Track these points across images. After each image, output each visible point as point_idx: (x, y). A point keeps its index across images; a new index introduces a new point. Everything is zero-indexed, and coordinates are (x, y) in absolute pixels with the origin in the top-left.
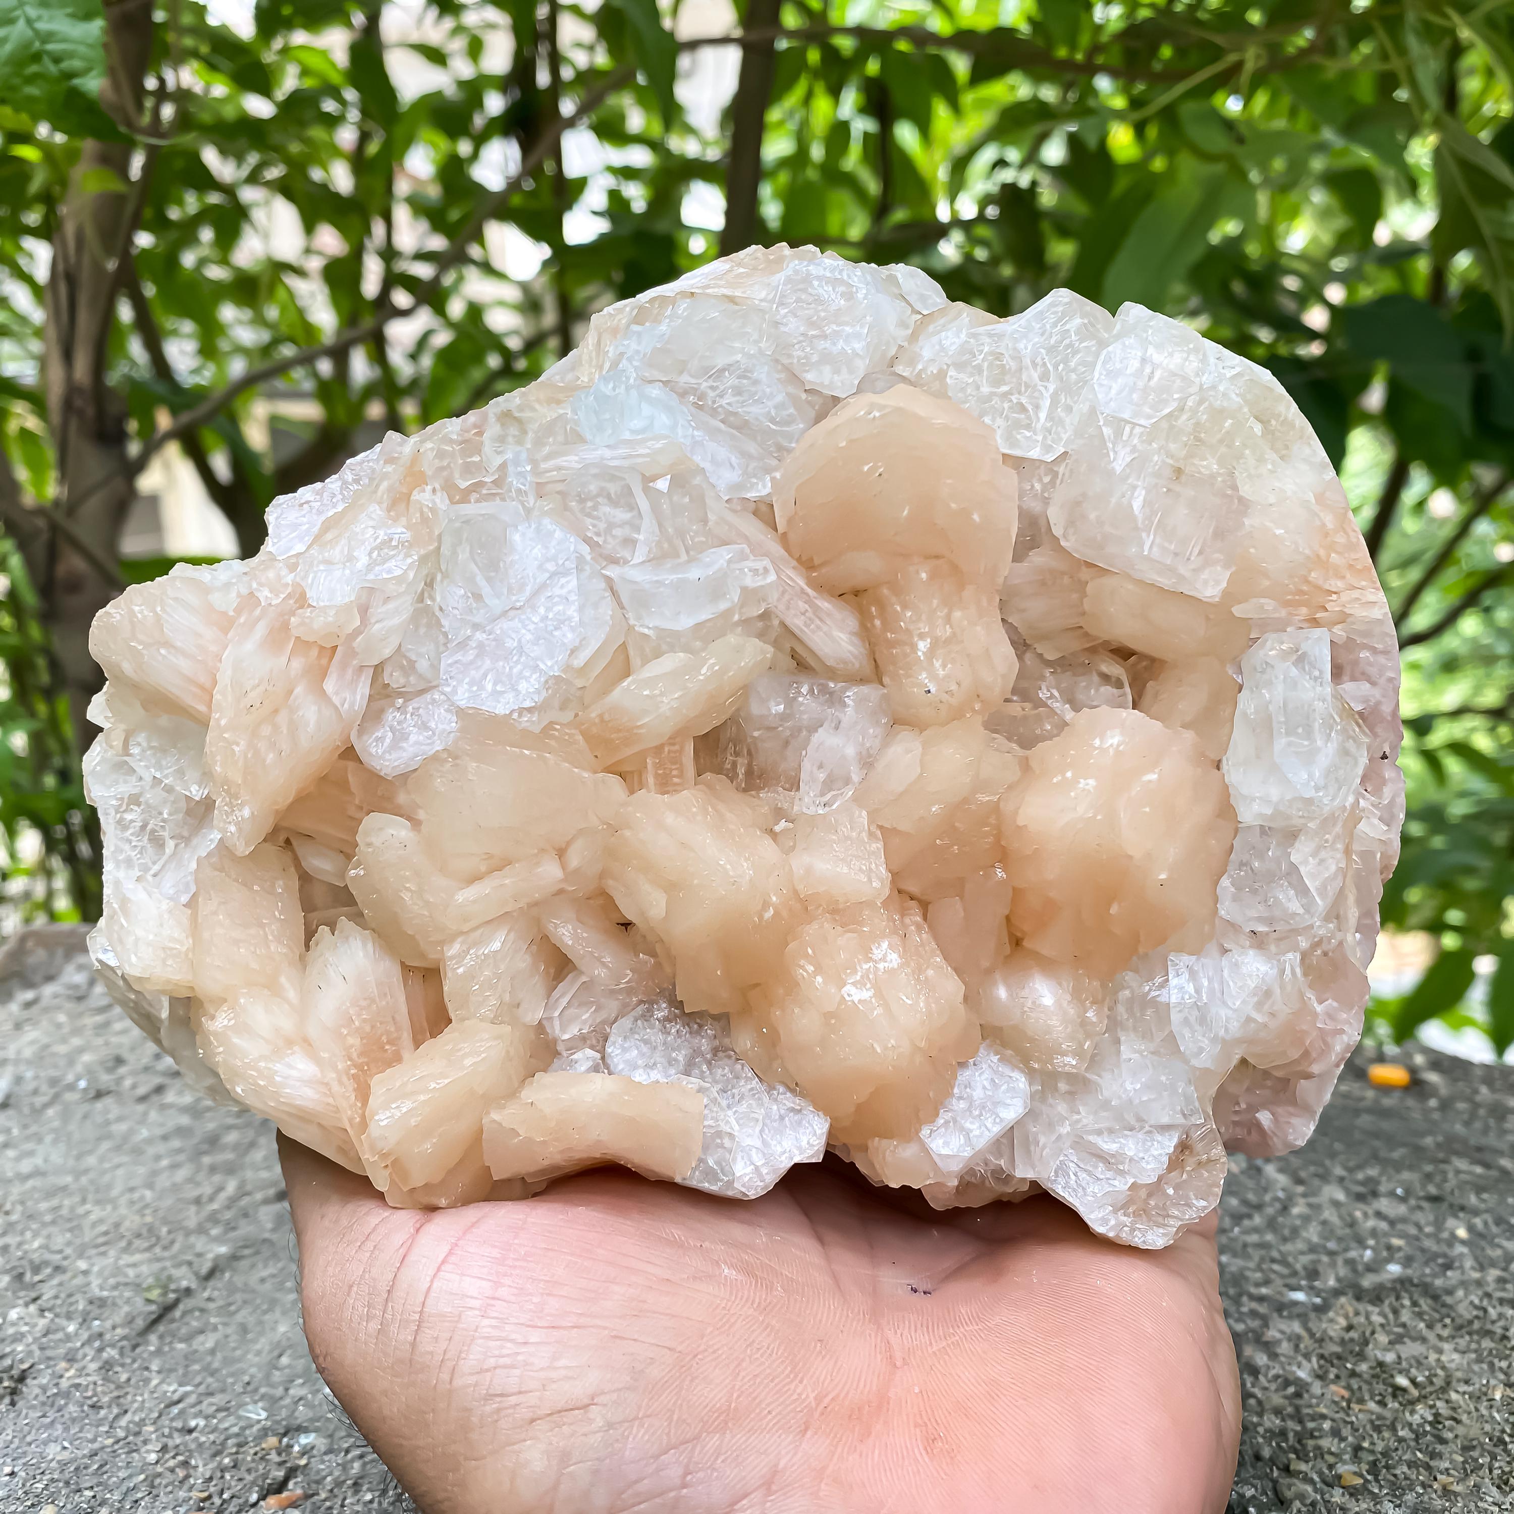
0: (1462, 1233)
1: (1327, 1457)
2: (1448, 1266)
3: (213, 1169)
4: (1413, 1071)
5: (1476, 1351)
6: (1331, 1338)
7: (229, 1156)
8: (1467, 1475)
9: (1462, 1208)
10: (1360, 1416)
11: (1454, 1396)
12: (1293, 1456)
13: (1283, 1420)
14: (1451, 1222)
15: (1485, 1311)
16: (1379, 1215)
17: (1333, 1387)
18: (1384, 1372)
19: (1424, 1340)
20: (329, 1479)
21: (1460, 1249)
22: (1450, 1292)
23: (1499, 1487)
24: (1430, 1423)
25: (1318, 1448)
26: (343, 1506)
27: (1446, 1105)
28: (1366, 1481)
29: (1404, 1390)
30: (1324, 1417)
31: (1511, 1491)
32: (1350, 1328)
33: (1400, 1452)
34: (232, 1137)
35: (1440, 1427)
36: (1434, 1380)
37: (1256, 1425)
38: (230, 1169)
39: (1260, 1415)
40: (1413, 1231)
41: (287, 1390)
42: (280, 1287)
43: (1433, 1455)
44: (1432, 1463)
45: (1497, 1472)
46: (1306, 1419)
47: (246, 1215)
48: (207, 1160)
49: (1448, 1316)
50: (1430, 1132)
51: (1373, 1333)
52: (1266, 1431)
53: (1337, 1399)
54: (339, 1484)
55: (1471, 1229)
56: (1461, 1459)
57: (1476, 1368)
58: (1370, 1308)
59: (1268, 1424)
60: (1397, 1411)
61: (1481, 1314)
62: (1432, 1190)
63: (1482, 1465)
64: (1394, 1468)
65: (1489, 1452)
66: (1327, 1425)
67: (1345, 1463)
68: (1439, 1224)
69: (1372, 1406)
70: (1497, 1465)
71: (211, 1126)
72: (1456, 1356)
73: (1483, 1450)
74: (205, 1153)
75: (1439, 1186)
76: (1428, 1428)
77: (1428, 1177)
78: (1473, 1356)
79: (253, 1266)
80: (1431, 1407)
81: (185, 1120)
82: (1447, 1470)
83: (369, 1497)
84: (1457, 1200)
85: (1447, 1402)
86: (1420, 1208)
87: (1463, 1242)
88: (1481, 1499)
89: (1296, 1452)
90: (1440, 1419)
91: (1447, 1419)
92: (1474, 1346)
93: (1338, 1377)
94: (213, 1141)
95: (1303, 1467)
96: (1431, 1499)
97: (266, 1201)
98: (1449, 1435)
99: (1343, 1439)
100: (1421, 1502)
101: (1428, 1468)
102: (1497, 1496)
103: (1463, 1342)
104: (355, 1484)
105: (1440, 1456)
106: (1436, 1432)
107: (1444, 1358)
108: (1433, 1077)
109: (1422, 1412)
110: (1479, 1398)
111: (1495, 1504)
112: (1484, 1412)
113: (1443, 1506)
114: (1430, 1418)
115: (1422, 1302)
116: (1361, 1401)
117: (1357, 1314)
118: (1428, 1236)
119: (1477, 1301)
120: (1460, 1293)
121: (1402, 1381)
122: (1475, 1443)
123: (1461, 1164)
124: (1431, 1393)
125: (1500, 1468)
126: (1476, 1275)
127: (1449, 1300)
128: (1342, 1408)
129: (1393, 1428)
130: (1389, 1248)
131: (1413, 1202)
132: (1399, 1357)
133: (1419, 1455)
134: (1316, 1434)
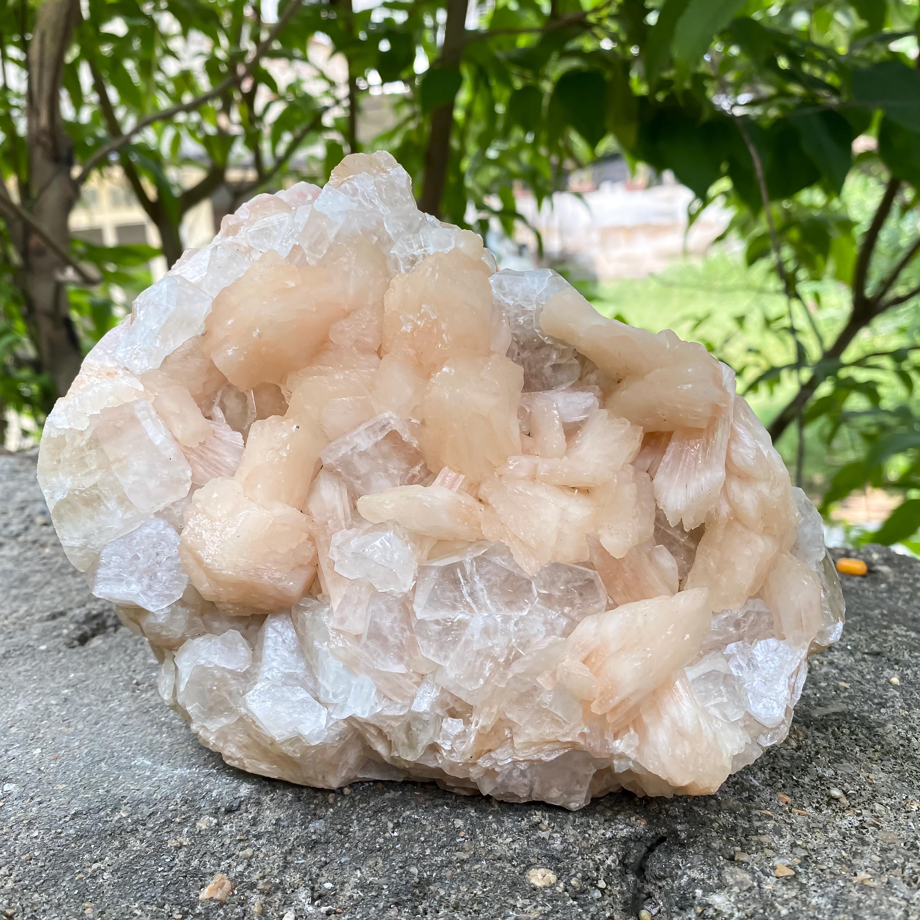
0: (895, 680)
1: (766, 851)
2: (882, 705)
3: (16, 598)
4: (870, 564)
5: (899, 772)
6: (782, 756)
7: (30, 590)
8: (883, 873)
9: (897, 662)
10: (799, 819)
11: (878, 807)
12: (738, 849)
13: (736, 818)
14: (887, 672)
15: (909, 740)
16: (831, 663)
17: (781, 795)
18: (822, 784)
19: (858, 761)
20: (12, 818)
21: (892, 692)
22: (882, 725)
23: (909, 884)
24: (856, 828)
25: (759, 843)
26: (16, 839)
27: (891, 589)
28: (797, 873)
29: (837, 800)
30: (769, 818)
31: (918, 889)
32: (799, 748)
33: (828, 851)
34: (37, 578)
35: (864, 831)
36: (863, 793)
37: (712, 821)
38: (27, 598)
39: (718, 813)
40: (857, 677)
41: (7, 751)
42: (29, 679)
43: (855, 854)
44: (854, 862)
45: (907, 872)
46: (755, 818)
47: (23, 629)
48: (14, 592)
49: (879, 743)
50: (878, 606)
51: (817, 753)
52: (720, 826)
53: (781, 804)
54: (18, 822)
55: (902, 679)
56: (879, 859)
57: (898, 785)
58: (817, 734)
59: (723, 821)
60: (830, 817)
61: (906, 743)
62: (874, 647)
63: (896, 866)
64: (822, 863)
65: (903, 855)
66: (770, 825)
67: (782, 856)
68: (878, 674)
69: (809, 810)
70: (909, 865)
71: (25, 570)
72: (882, 775)
73: (898, 852)
74: (15, 587)
75: (880, 645)
76: (854, 832)
77: (873, 638)
78: (897, 776)
79: (16, 663)
80: (858, 815)
81: (9, 566)
82: (866, 867)
83: (36, 834)
84: (893, 655)
85: (872, 811)
86: (864, 660)
87: (895, 687)
88: (893, 894)
89: (742, 845)
90: (865, 825)
91: (870, 825)
92: (897, 768)
93: (784, 786)
94: (23, 580)
95: (745, 857)
96: (850, 891)
97: (40, 620)
98: (872, 839)
99: (782, 837)
100: (841, 893)
101: (851, 866)
102: (907, 892)
103: (889, 765)
104: (30, 823)
105: (862, 855)
106: (861, 836)
107: (872, 776)
108: (885, 569)
109: (850, 818)
110: (899, 809)
111: (904, 898)
112: (902, 821)
113: (859, 898)
114: (857, 824)
115: (858, 731)
116: (801, 807)
117: (806, 737)
118: (868, 681)
119: (903, 733)
120: (890, 726)
121: (836, 792)
122: (891, 846)
123: (901, 630)
124: (859, 804)
125: (912, 868)
126: (905, 713)
127: (880, 730)
128: (785, 812)
129: (825, 830)
130: (837, 689)
131: (859, 655)
132: (836, 774)
133: (844, 853)
134: (761, 831)
